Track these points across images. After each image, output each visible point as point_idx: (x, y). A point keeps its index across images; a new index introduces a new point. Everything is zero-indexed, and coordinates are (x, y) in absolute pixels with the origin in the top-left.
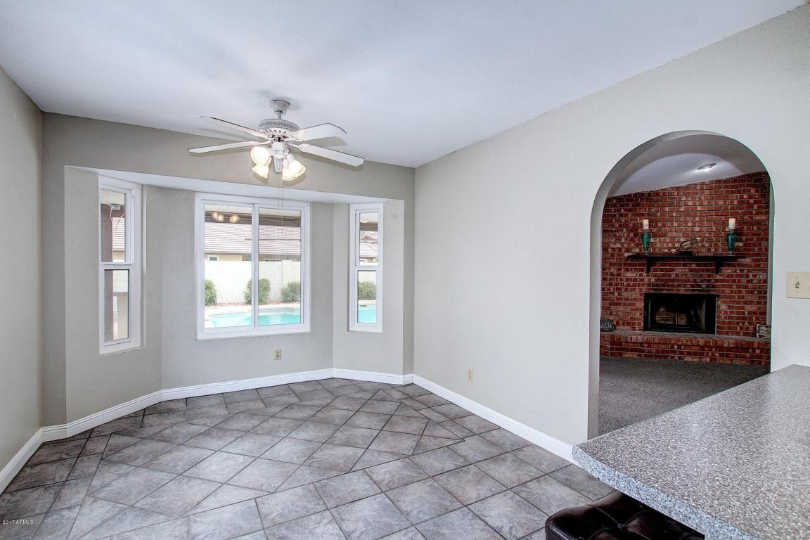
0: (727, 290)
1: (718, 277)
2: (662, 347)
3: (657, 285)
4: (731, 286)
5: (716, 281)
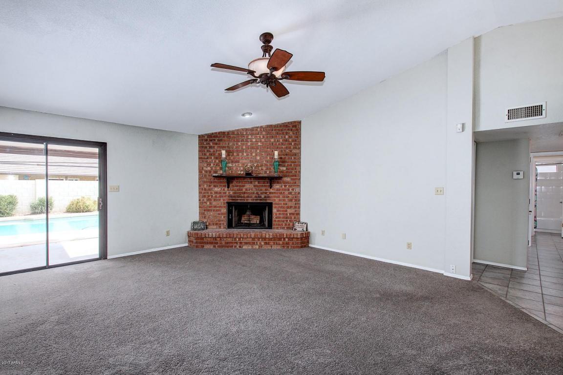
0: (277, 199)
1: (271, 191)
2: (229, 240)
3: (234, 197)
4: (279, 197)
5: (270, 193)
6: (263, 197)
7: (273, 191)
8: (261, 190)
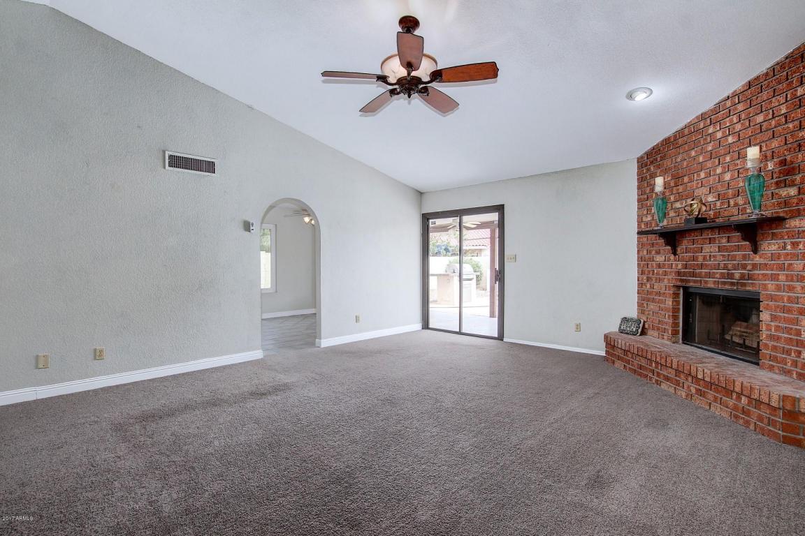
6: (737, 276)
7: (762, 261)
8: (734, 258)
